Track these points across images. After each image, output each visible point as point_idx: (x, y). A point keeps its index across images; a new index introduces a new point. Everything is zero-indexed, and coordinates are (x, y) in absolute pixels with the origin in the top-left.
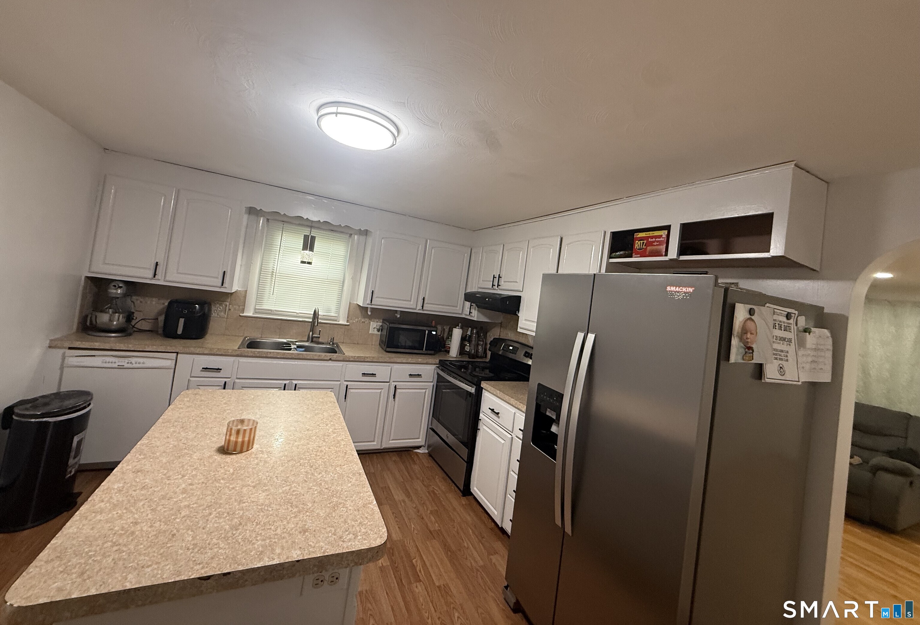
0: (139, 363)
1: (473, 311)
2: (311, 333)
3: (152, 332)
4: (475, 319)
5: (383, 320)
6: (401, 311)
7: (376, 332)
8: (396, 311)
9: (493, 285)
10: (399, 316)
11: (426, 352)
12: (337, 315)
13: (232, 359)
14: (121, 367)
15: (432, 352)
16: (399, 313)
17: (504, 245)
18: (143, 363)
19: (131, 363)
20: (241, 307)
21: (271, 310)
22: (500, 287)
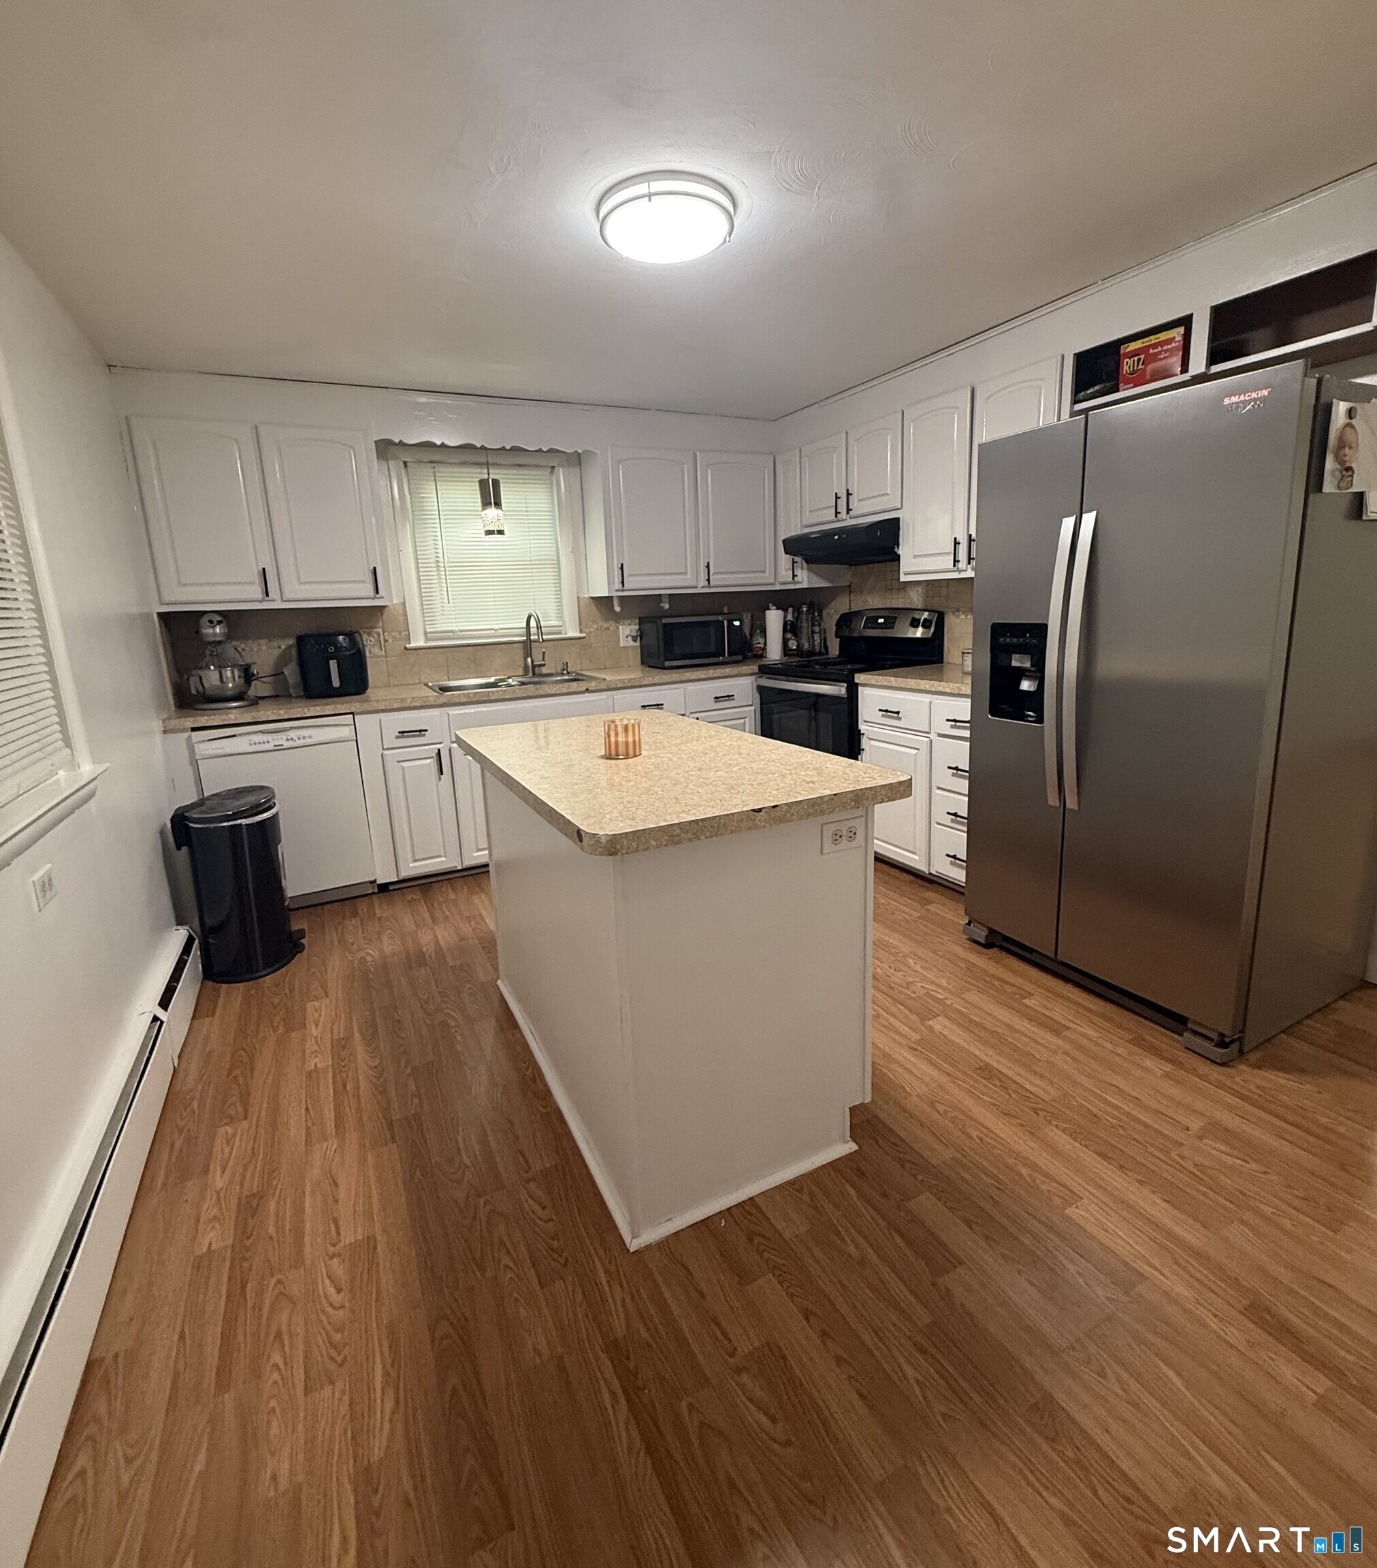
0: (304, 738)
1: (798, 572)
2: (529, 660)
3: (281, 695)
4: (805, 585)
5: (640, 619)
6: (670, 595)
7: (631, 643)
8: (660, 595)
9: (837, 513)
10: (667, 606)
11: (729, 660)
12: (560, 623)
13: (436, 712)
14: (279, 748)
15: (740, 657)
16: (666, 599)
17: (847, 433)
18: (310, 737)
19: (292, 739)
20: (403, 633)
21: (452, 631)
22: (851, 513)
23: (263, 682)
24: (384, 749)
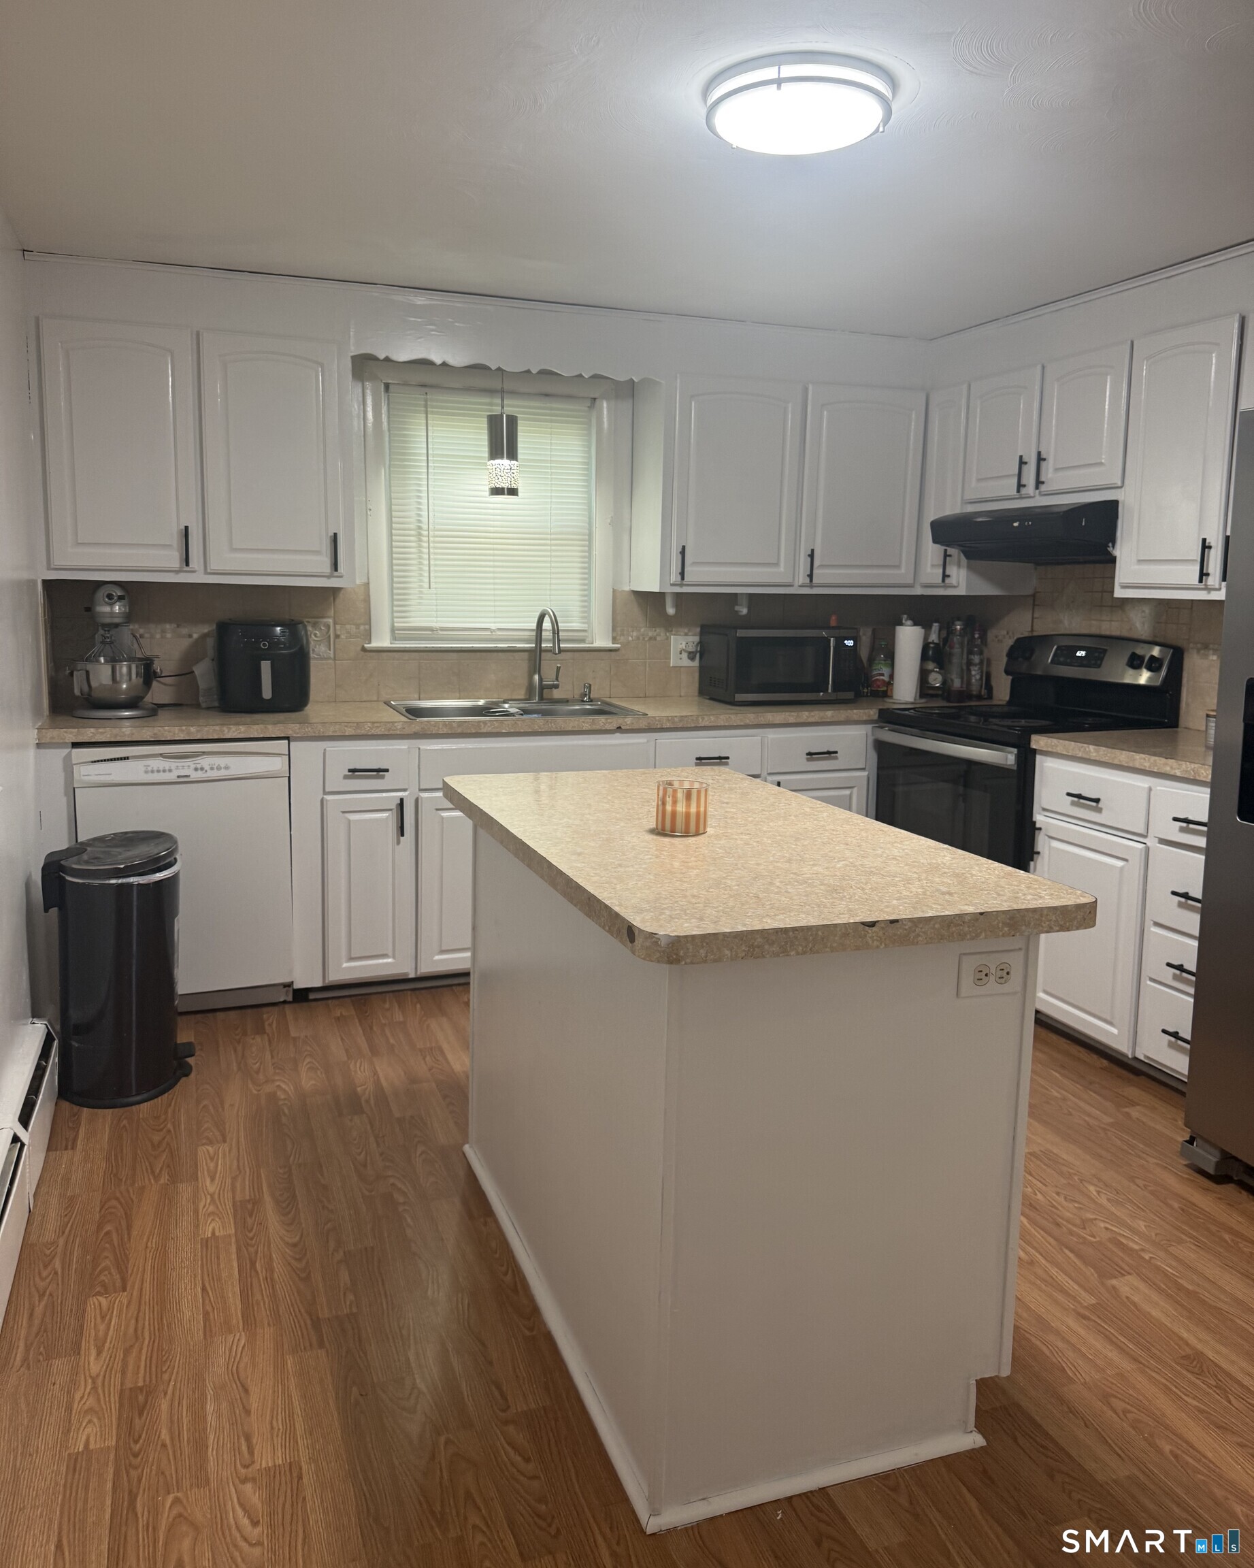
0: (219, 768)
1: (952, 570)
2: (536, 677)
3: (185, 704)
4: (961, 591)
5: (703, 627)
6: (751, 596)
7: (686, 662)
8: (736, 594)
9: (1020, 486)
10: (744, 611)
11: (833, 697)
12: (585, 626)
13: (402, 745)
14: (184, 781)
15: (850, 695)
16: (745, 601)
17: (1043, 367)
18: (227, 768)
19: (202, 769)
20: (362, 627)
21: (431, 629)
22: (1043, 488)
23: (165, 684)
24: (325, 793)
